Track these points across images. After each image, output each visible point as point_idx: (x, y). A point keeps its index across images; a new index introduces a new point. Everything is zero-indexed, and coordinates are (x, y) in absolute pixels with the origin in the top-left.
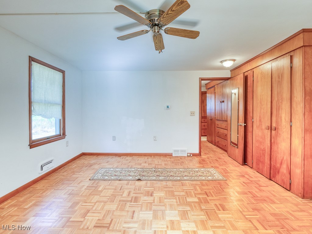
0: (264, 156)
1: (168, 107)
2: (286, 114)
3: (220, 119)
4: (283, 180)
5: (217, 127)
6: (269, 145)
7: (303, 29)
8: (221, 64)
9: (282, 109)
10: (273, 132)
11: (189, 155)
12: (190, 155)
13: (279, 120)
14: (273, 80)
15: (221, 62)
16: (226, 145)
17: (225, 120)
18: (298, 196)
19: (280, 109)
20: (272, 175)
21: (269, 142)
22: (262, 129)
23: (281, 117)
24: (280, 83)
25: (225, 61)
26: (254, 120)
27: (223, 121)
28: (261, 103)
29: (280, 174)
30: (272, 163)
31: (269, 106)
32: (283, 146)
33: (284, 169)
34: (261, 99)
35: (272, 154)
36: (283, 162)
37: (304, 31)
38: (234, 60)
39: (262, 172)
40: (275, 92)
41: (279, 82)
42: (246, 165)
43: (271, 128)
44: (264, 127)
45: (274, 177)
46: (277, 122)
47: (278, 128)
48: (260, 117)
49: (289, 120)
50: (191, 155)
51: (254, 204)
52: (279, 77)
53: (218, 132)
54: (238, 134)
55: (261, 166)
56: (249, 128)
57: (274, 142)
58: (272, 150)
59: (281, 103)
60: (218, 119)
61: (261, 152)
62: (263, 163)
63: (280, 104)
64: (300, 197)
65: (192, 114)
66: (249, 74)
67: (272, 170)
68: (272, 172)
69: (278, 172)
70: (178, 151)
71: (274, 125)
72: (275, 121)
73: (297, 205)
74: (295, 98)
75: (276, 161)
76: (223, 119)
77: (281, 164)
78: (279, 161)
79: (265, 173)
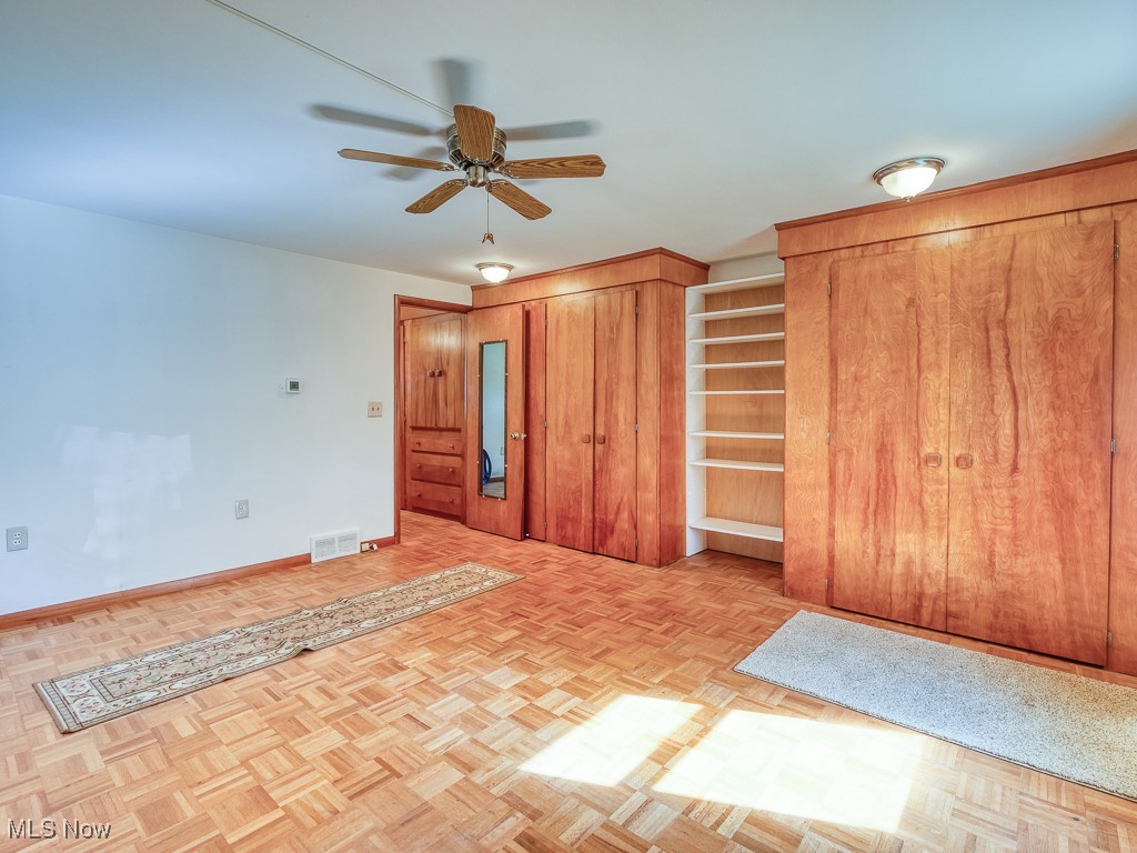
0: (579, 504)
1: (294, 386)
2: (626, 407)
3: (429, 426)
4: (622, 544)
5: (414, 451)
6: (591, 477)
7: (661, 248)
8: (477, 269)
9: (618, 397)
10: (599, 447)
11: (366, 547)
12: (372, 548)
13: (612, 421)
14: (598, 333)
15: (480, 266)
16: (453, 502)
17: (450, 425)
18: (651, 565)
19: (615, 398)
20: (597, 543)
21: (591, 471)
22: (572, 444)
23: (616, 415)
24: (613, 343)
25: (492, 265)
26: (551, 421)
27: (441, 430)
28: (568, 383)
29: (615, 536)
30: (597, 515)
31: (591, 390)
32: (621, 473)
33: (624, 523)
34: (567, 373)
35: (597, 495)
36: (622, 506)
37: (662, 251)
38: (510, 268)
39: (574, 540)
40: (603, 363)
41: (611, 339)
42: (528, 538)
43: (594, 439)
44: (576, 438)
45: (602, 543)
46: (607, 426)
47: (610, 439)
48: (566, 415)
49: (634, 420)
50: (375, 547)
51: (610, 599)
52: (612, 330)
53: (420, 467)
54: (506, 461)
55: (569, 530)
56: (537, 445)
57: (601, 469)
58: (598, 487)
59: (617, 384)
60: (421, 424)
61: (570, 496)
62: (576, 521)
63: (615, 387)
64: (654, 566)
65: (375, 410)
66: (535, 308)
67: (597, 530)
68: (597, 535)
69: (612, 532)
70: (329, 542)
71: (601, 432)
72: (603, 423)
73: (660, 579)
74: (644, 377)
75: (606, 508)
76: (442, 425)
77: (618, 512)
78: (612, 507)
79: (582, 541)
